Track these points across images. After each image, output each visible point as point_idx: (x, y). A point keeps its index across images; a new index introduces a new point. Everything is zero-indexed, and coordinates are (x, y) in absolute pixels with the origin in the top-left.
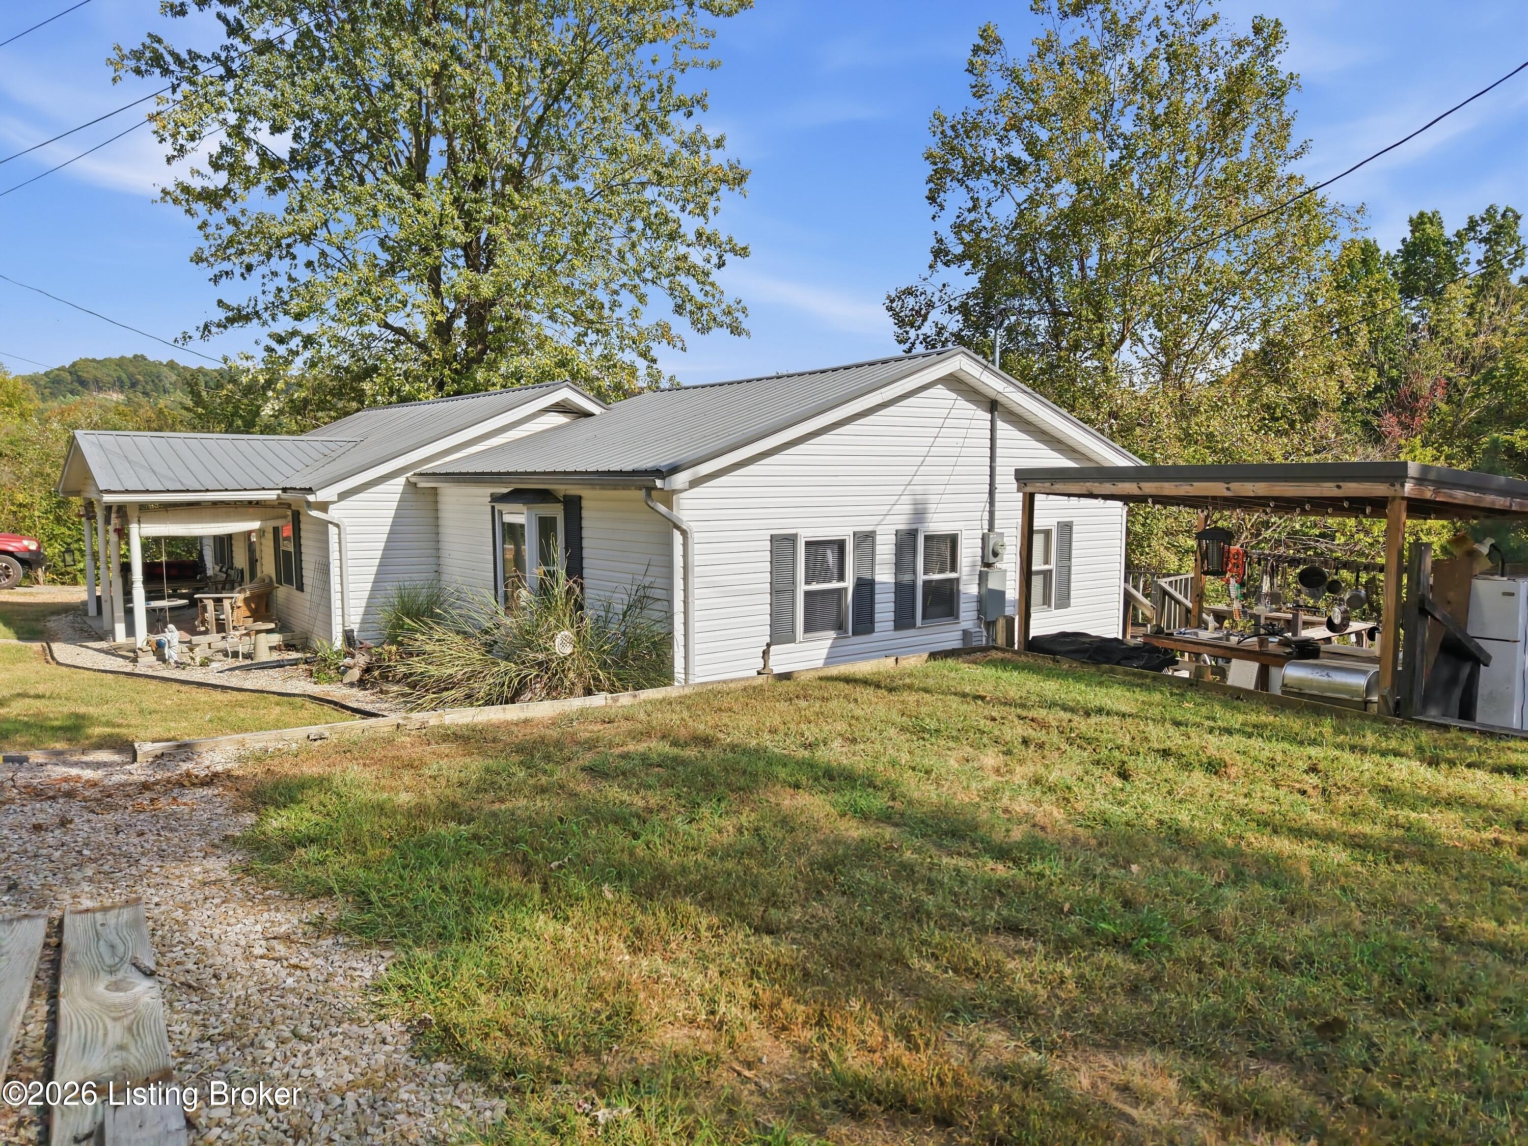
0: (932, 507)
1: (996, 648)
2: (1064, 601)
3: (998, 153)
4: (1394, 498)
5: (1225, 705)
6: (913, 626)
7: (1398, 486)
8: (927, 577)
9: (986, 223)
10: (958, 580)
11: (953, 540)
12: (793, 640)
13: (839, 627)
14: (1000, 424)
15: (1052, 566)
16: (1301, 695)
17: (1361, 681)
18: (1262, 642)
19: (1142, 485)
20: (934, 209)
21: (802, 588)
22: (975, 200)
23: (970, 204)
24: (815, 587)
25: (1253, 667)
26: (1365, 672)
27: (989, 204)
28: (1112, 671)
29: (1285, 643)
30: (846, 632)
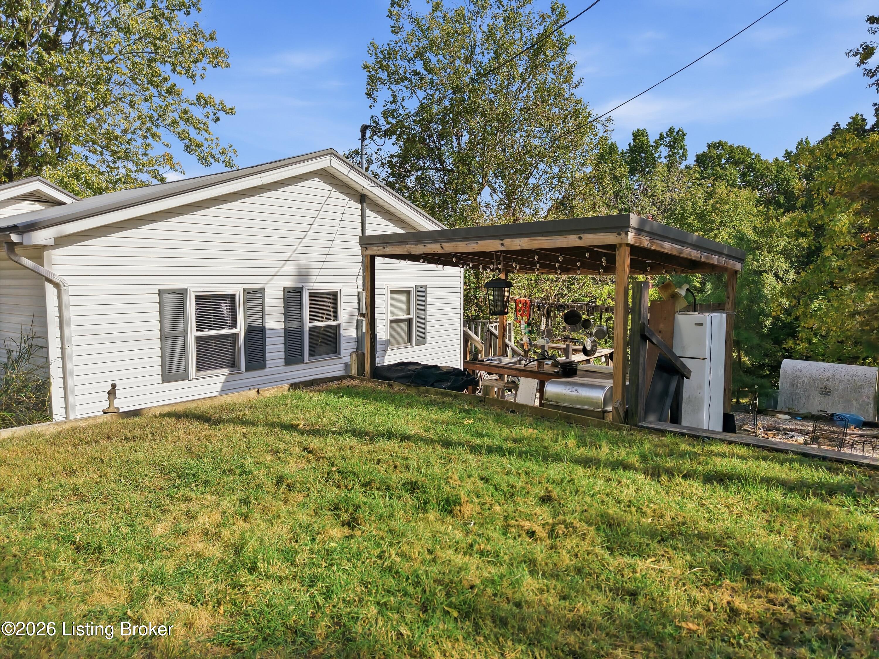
0: (315, 272)
1: (350, 377)
2: (422, 340)
3: (408, 68)
4: (621, 245)
5: (499, 419)
6: (302, 361)
7: (623, 235)
8: (312, 325)
9: (401, 111)
10: (339, 326)
11: (334, 296)
12: (186, 377)
13: (233, 364)
14: (368, 212)
15: (412, 316)
16: (557, 407)
17: (599, 395)
18: (540, 365)
19: (444, 245)
20: (370, 101)
21: (193, 334)
22: (394, 96)
23: (391, 99)
24: (207, 333)
25: (534, 383)
26: (602, 387)
27: (403, 100)
28: (427, 392)
29: (556, 364)
30: (239, 368)
